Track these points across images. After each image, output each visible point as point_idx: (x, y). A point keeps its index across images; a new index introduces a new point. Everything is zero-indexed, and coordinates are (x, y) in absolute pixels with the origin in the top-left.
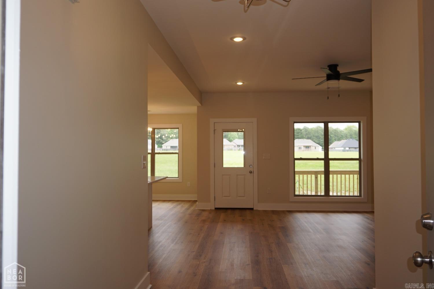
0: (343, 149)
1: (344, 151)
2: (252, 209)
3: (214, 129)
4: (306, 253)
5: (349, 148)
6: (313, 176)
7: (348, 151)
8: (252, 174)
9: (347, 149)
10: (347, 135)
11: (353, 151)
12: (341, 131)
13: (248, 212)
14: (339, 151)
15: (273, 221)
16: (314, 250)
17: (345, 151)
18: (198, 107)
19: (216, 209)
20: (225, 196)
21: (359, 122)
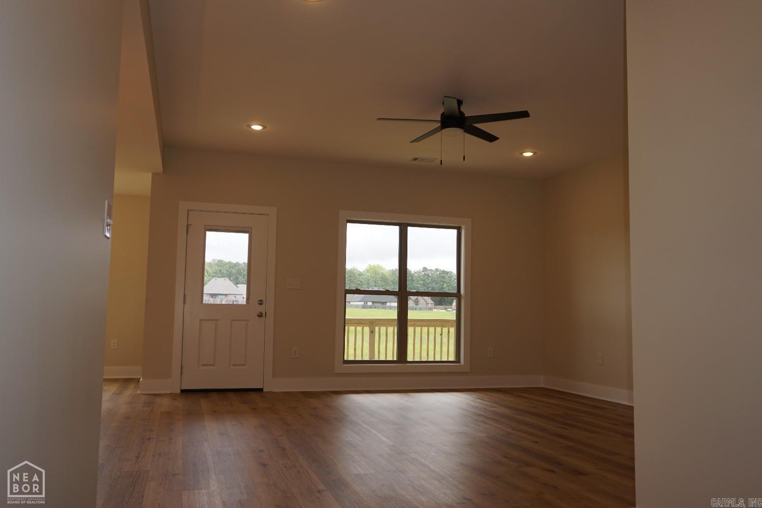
0: (363, 303)
1: (364, 307)
2: (261, 390)
3: (186, 224)
4: (423, 460)
5: (373, 302)
6: (367, 330)
7: (370, 307)
8: (263, 319)
9: (370, 304)
10: (368, 280)
11: (378, 308)
12: (360, 274)
13: (254, 396)
14: (357, 307)
15: (315, 408)
16: (433, 454)
17: (366, 308)
18: (155, 175)
19: (182, 391)
20: (203, 365)
21: (459, 229)
